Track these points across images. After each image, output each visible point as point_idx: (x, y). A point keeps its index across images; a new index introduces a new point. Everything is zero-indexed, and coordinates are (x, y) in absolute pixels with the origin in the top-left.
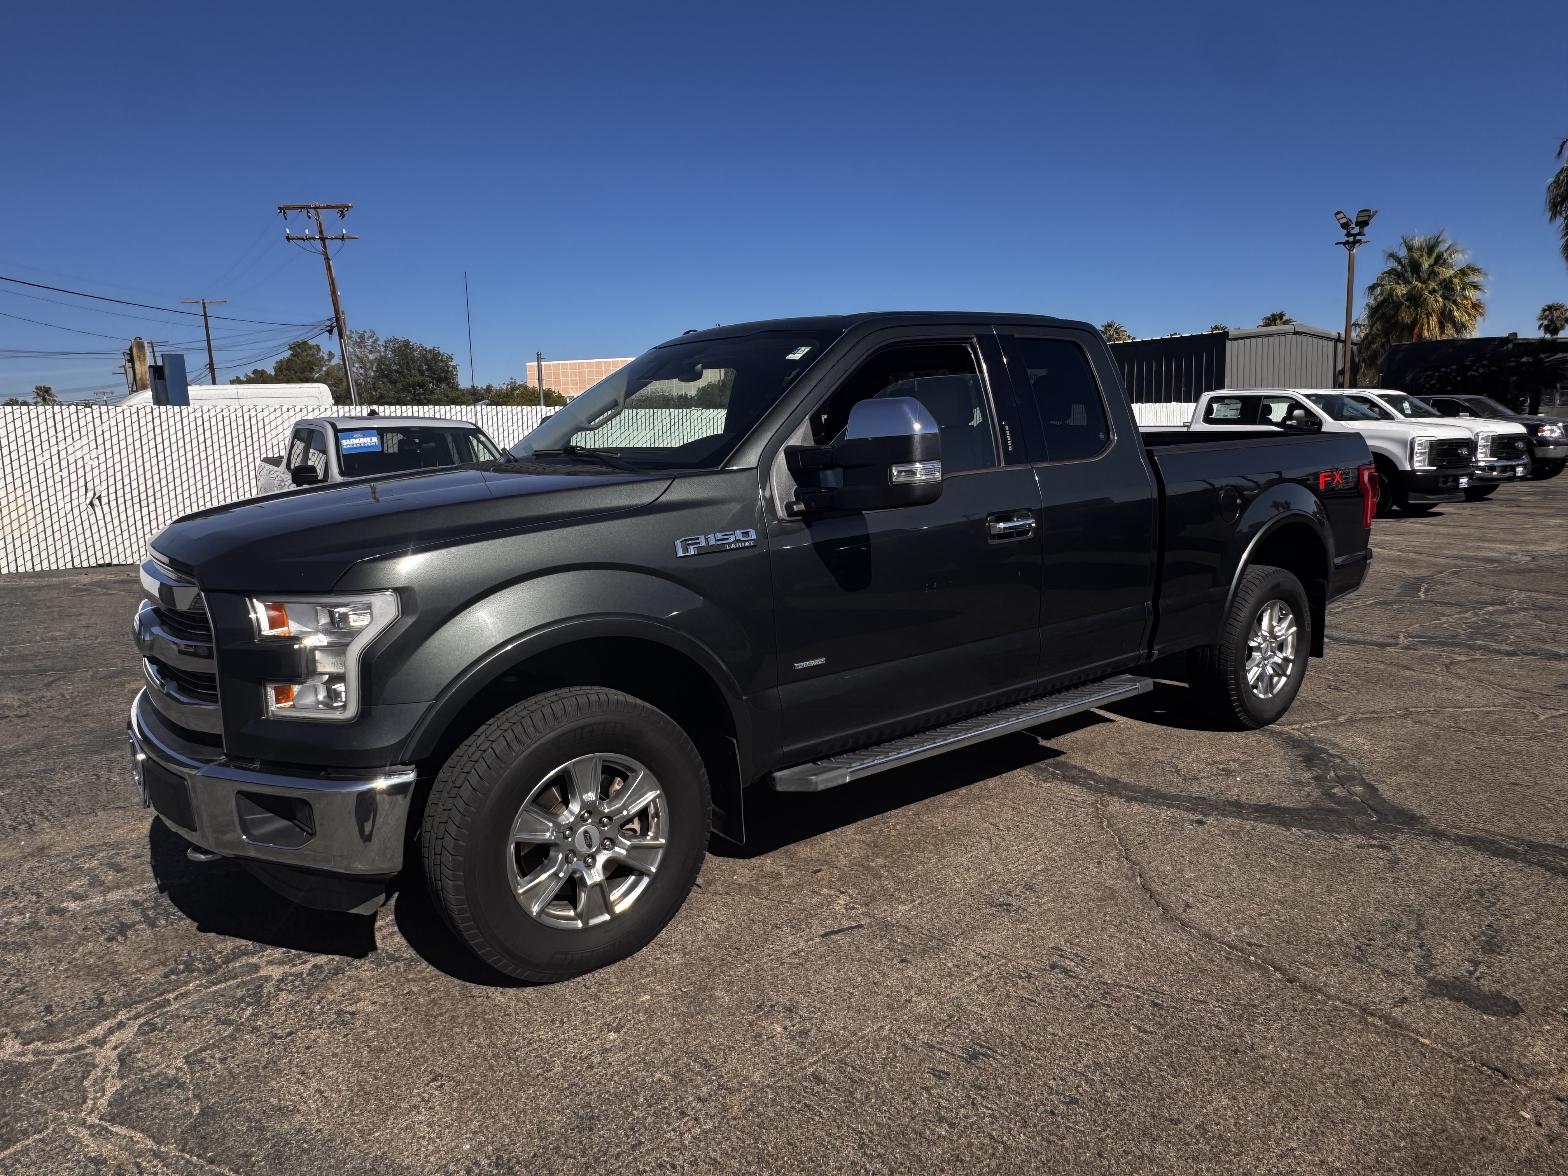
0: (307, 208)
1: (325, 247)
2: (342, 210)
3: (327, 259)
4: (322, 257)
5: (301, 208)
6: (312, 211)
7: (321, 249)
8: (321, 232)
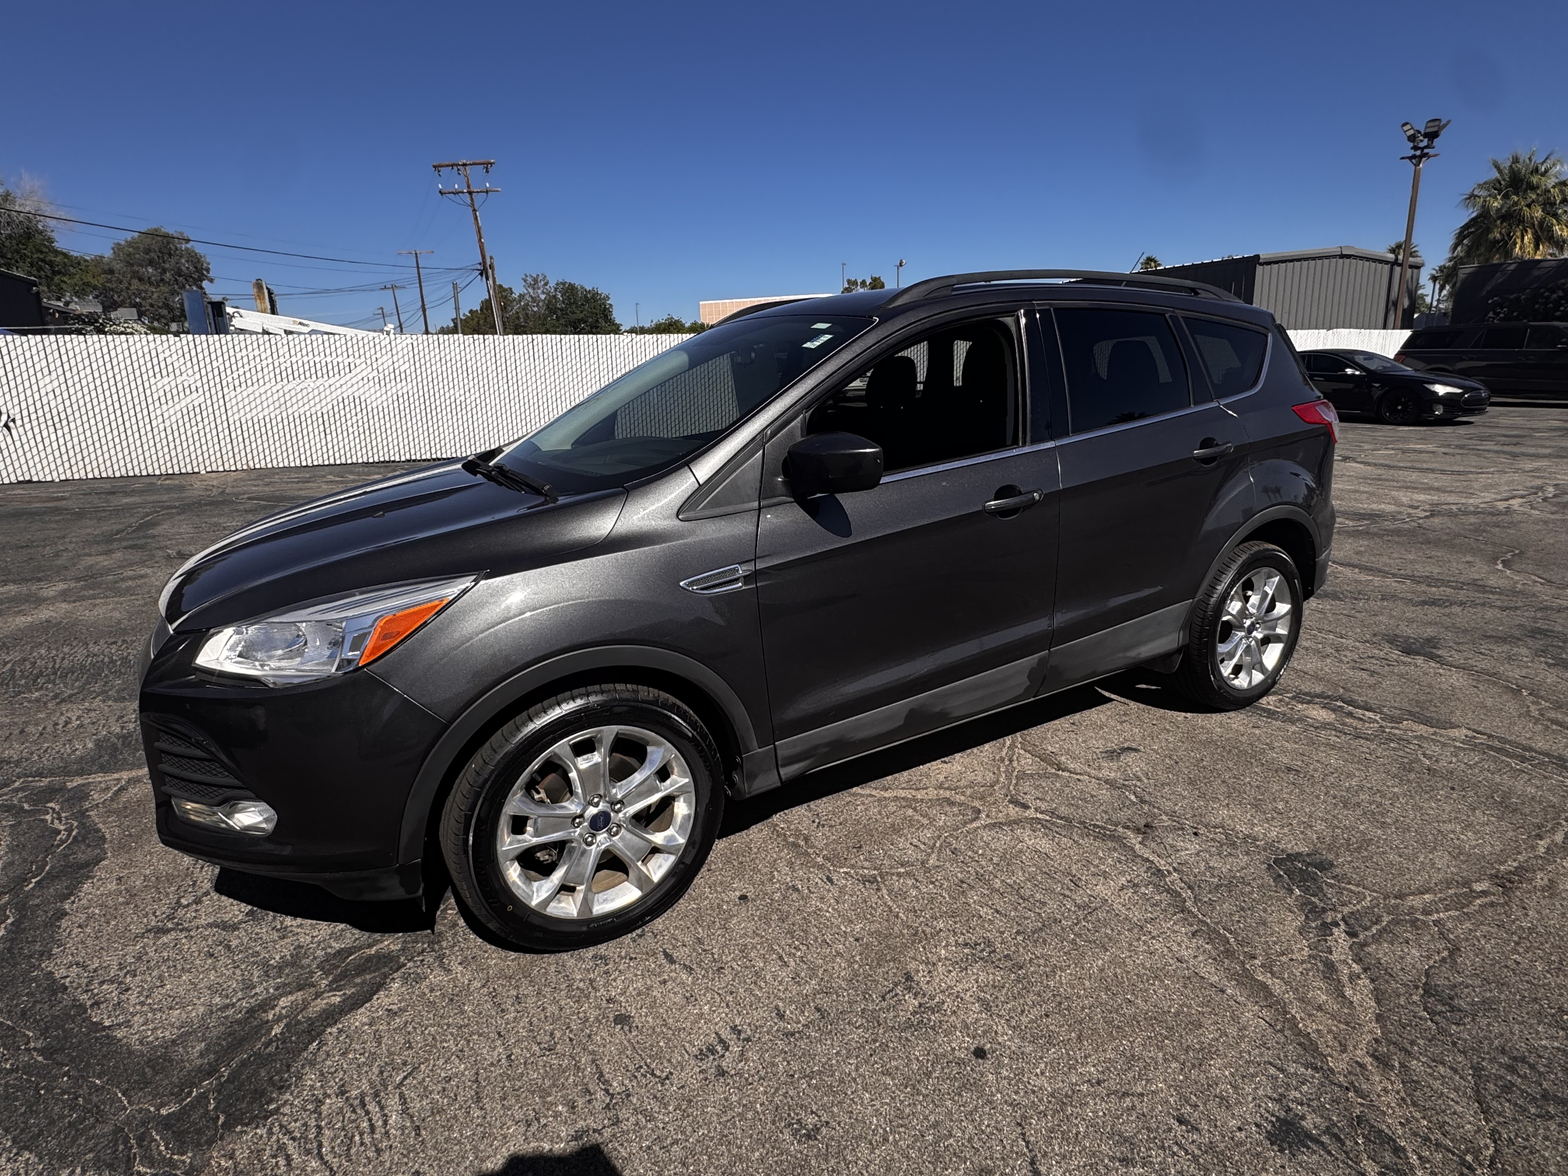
0: (458, 165)
1: (472, 199)
2: (487, 165)
3: (475, 210)
4: (471, 209)
5: (452, 166)
6: (461, 168)
7: (469, 201)
8: (469, 187)
